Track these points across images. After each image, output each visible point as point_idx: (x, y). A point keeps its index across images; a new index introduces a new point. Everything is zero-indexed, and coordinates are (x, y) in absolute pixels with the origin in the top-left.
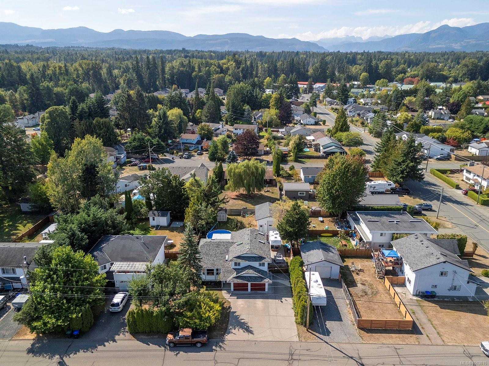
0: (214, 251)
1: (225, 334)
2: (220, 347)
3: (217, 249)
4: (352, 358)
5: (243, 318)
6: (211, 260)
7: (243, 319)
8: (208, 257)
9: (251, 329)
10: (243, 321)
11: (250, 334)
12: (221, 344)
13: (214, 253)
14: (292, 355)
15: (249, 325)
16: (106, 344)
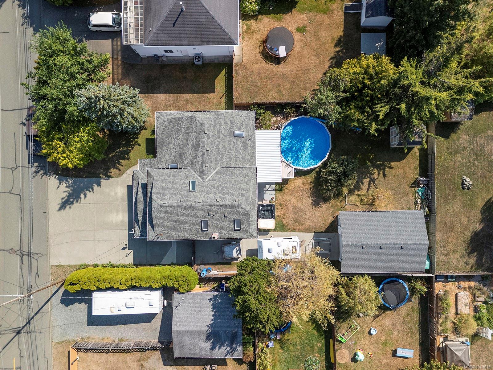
2: (37, 172)
5: (87, 195)
7: (85, 196)
9: (68, 207)
10: (82, 196)
11: (59, 206)
12: (42, 172)
14: (29, 255)
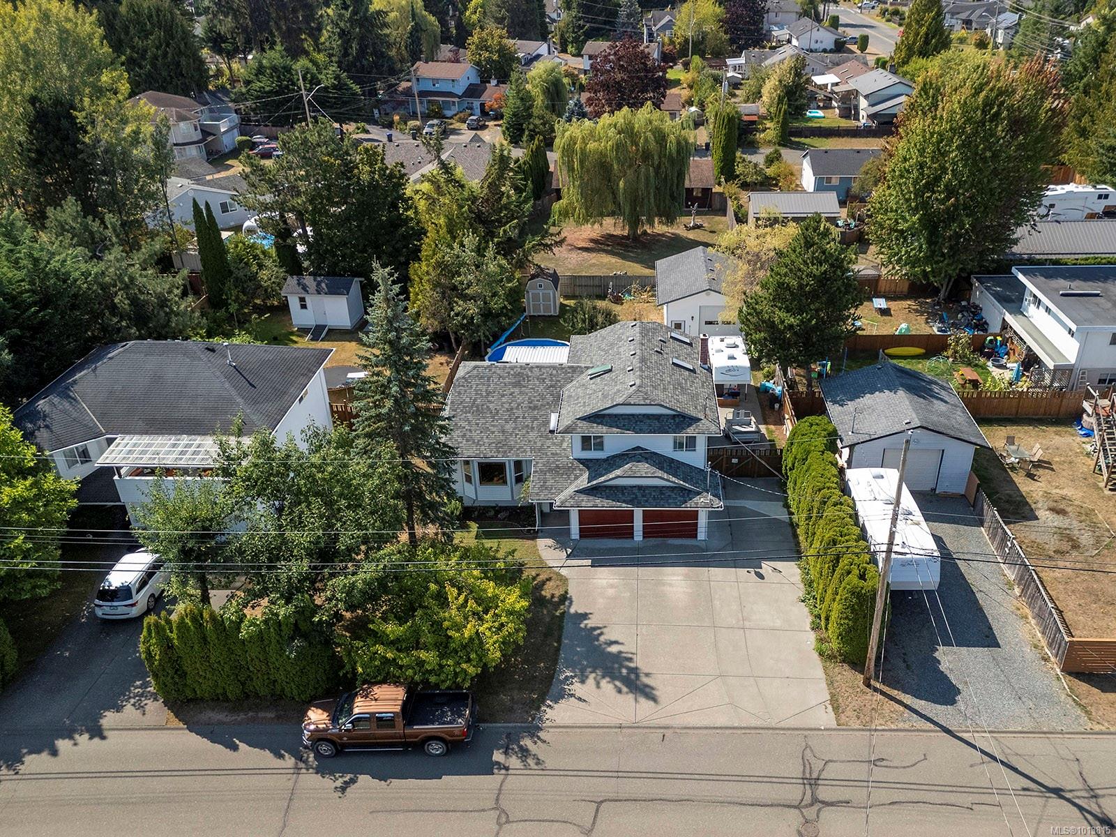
0: (504, 400)
1: (543, 702)
2: (524, 753)
3: (517, 390)
4: (1058, 792)
5: (613, 639)
6: (495, 429)
7: (616, 642)
8: (483, 421)
9: (645, 680)
10: (614, 649)
11: (642, 700)
12: (527, 742)
13: (506, 406)
14: (812, 782)
15: (639, 662)
16: (63, 744)
